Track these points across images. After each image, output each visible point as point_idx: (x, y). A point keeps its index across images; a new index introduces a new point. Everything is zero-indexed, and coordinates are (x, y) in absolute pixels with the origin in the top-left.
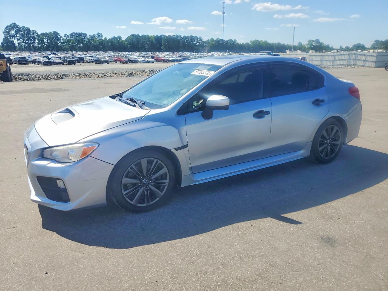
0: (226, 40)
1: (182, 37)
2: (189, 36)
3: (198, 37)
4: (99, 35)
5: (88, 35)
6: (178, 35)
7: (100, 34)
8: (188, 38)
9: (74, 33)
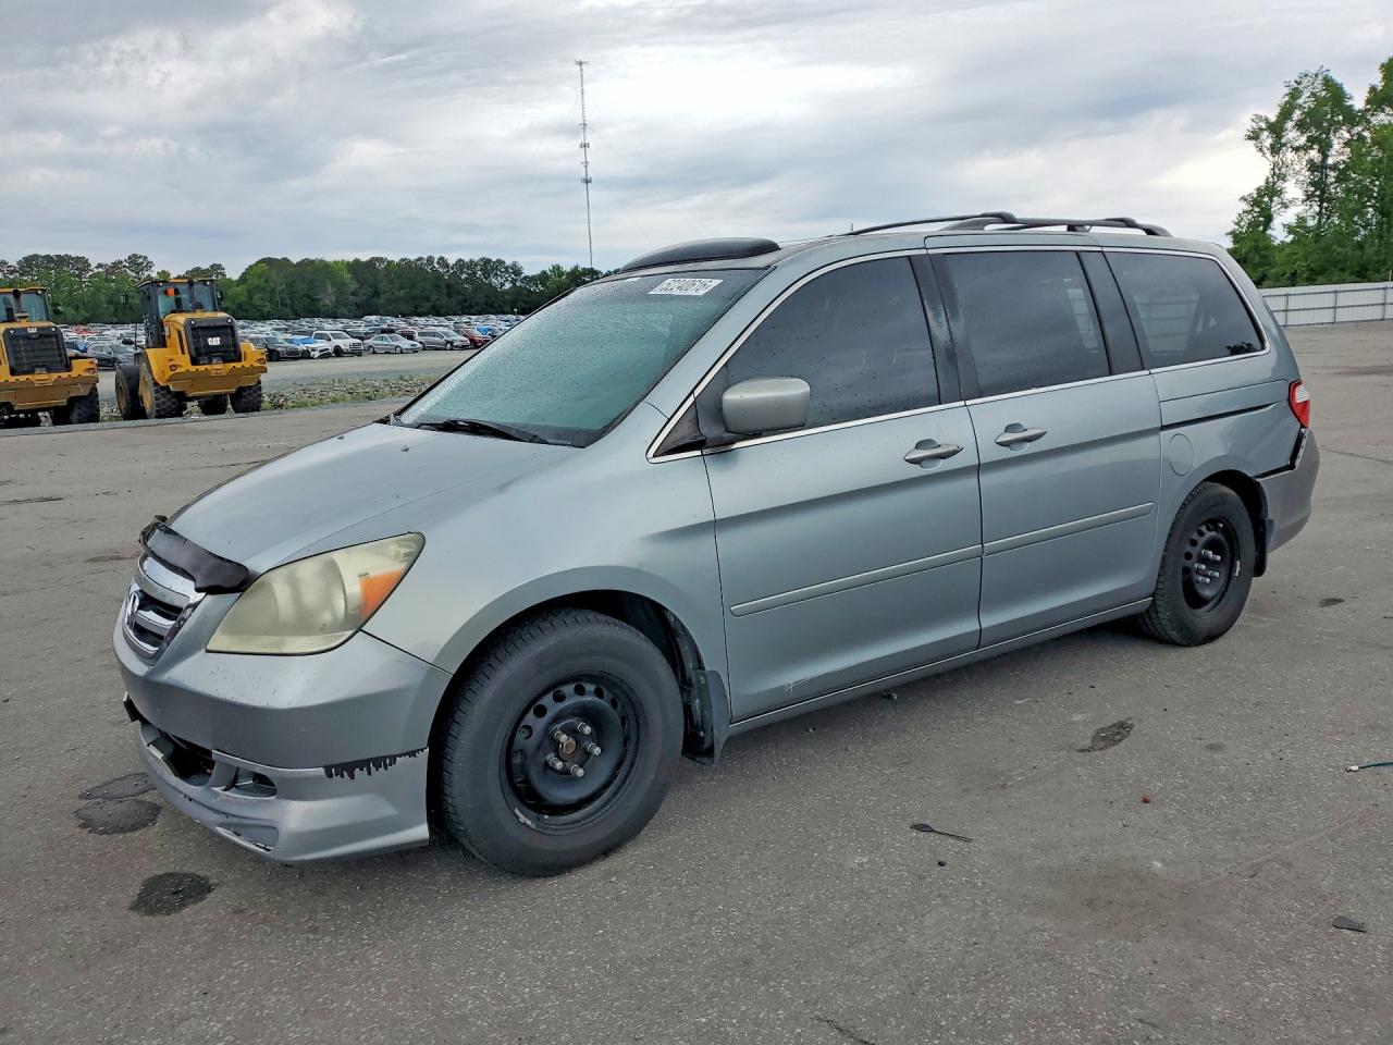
1: (452, 261)
2: (476, 259)
3: (508, 262)
4: (137, 262)
5: (93, 266)
6: (437, 257)
7: (141, 260)
8: (471, 265)
9: (36, 257)
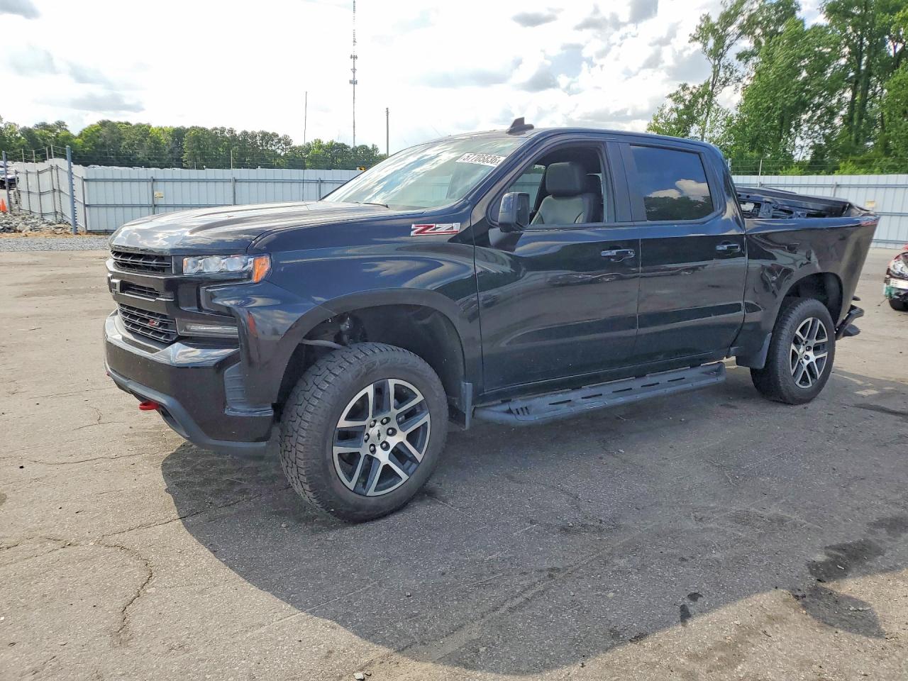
0: (352, 146)
2: (257, 132)
6: (227, 128)
8: (254, 136)
